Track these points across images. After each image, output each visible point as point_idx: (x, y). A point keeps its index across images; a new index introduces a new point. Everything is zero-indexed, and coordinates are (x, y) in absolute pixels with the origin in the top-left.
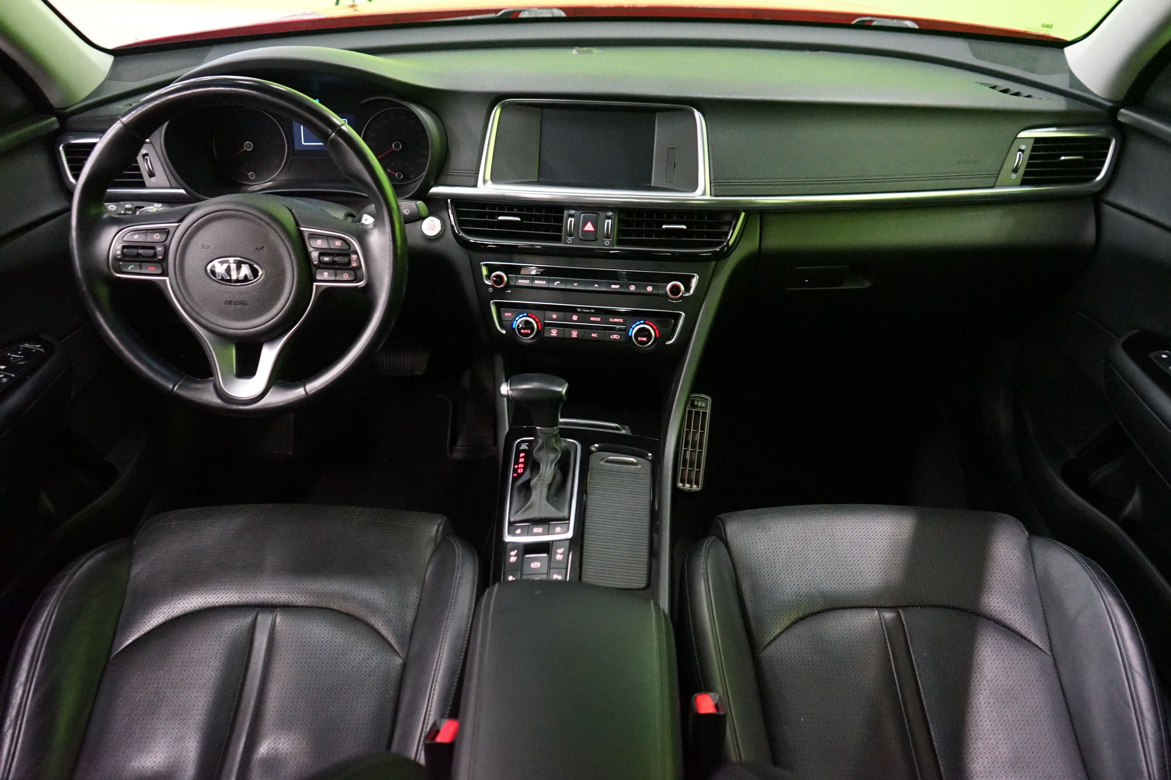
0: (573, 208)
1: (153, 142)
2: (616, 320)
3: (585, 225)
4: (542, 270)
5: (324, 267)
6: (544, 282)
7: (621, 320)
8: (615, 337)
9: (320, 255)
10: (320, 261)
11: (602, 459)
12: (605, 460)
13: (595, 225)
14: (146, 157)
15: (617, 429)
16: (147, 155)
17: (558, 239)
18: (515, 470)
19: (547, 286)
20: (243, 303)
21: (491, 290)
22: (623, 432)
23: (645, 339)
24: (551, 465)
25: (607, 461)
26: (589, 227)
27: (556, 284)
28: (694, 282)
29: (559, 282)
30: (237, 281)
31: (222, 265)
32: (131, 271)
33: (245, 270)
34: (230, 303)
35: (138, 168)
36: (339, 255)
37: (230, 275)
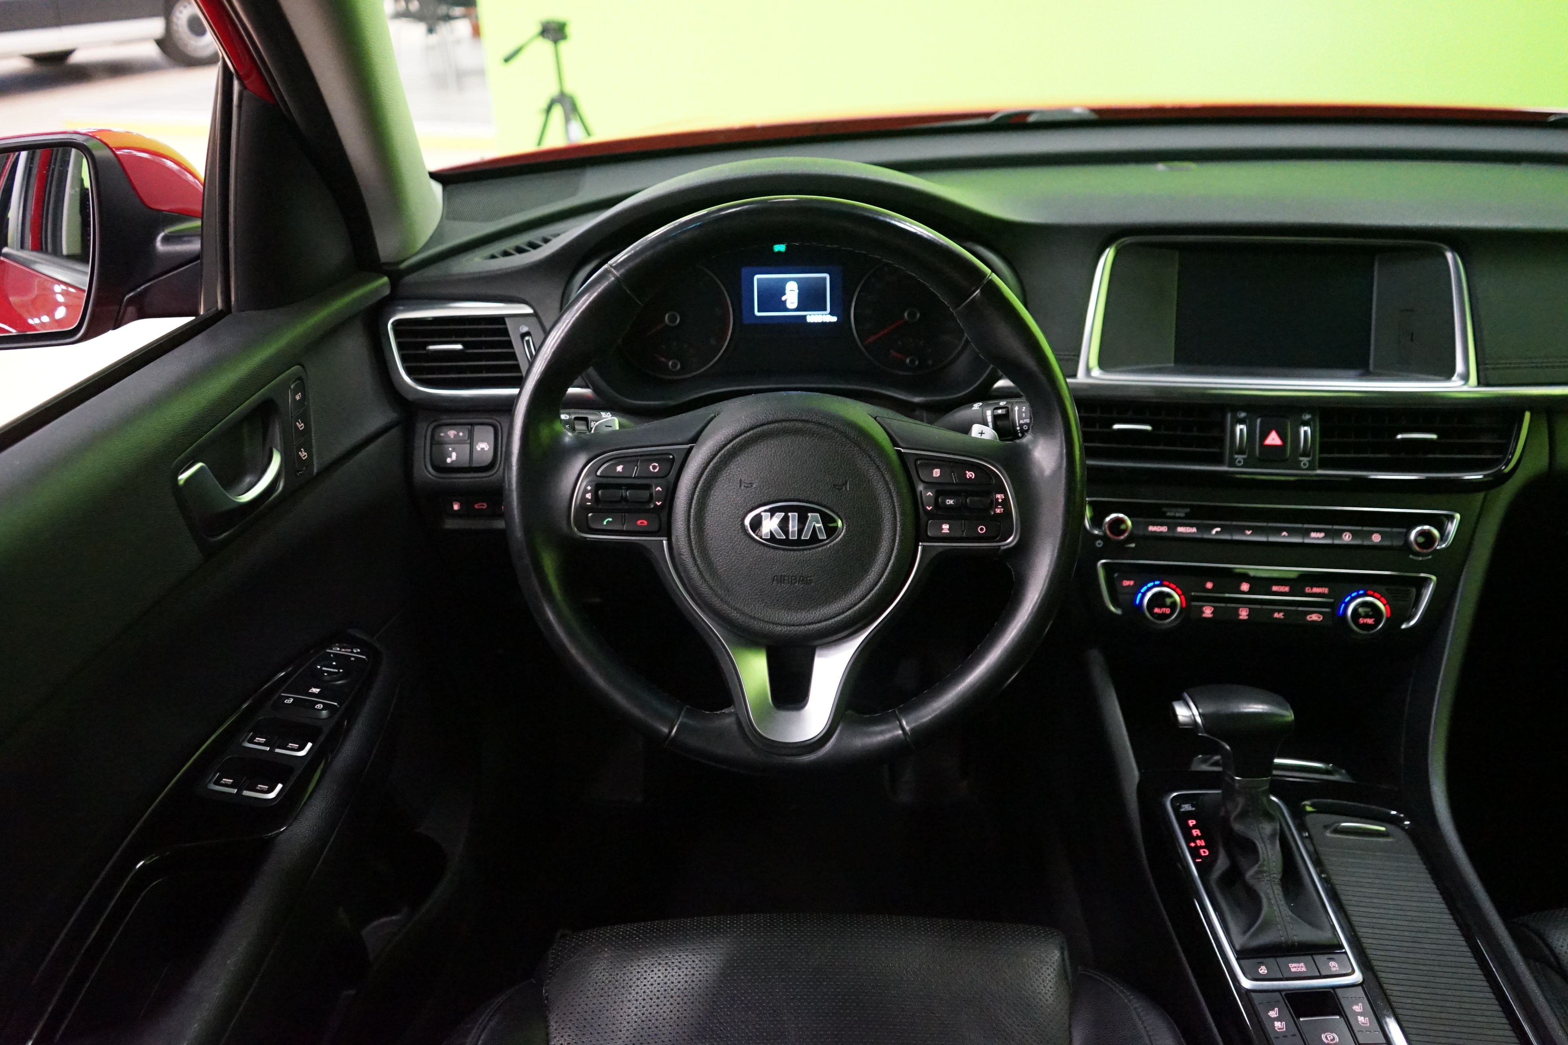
0: (1243, 409)
1: (540, 314)
2: (1316, 590)
3: (1265, 435)
4: (1188, 510)
5: (942, 513)
6: (1194, 530)
7: (1325, 590)
8: (1314, 617)
9: (938, 494)
10: (936, 505)
11: (1326, 827)
12: (1333, 828)
13: (1282, 436)
14: (527, 338)
15: (1327, 772)
16: (528, 334)
17: (1219, 461)
18: (1195, 852)
19: (1199, 536)
20: (805, 580)
21: (1099, 544)
22: (1336, 778)
23: (1370, 621)
24: (1273, 844)
25: (1337, 831)
26: (1273, 439)
27: (1214, 532)
28: (1452, 528)
29: (1219, 529)
30: (799, 542)
31: (772, 516)
32: (609, 528)
33: (815, 521)
34: (781, 579)
35: (513, 356)
36: (972, 494)
37: (786, 532)
